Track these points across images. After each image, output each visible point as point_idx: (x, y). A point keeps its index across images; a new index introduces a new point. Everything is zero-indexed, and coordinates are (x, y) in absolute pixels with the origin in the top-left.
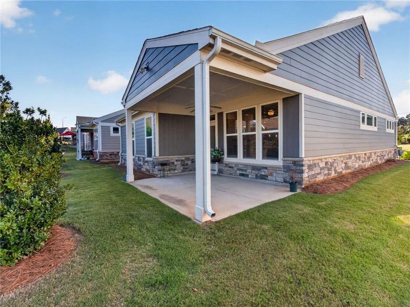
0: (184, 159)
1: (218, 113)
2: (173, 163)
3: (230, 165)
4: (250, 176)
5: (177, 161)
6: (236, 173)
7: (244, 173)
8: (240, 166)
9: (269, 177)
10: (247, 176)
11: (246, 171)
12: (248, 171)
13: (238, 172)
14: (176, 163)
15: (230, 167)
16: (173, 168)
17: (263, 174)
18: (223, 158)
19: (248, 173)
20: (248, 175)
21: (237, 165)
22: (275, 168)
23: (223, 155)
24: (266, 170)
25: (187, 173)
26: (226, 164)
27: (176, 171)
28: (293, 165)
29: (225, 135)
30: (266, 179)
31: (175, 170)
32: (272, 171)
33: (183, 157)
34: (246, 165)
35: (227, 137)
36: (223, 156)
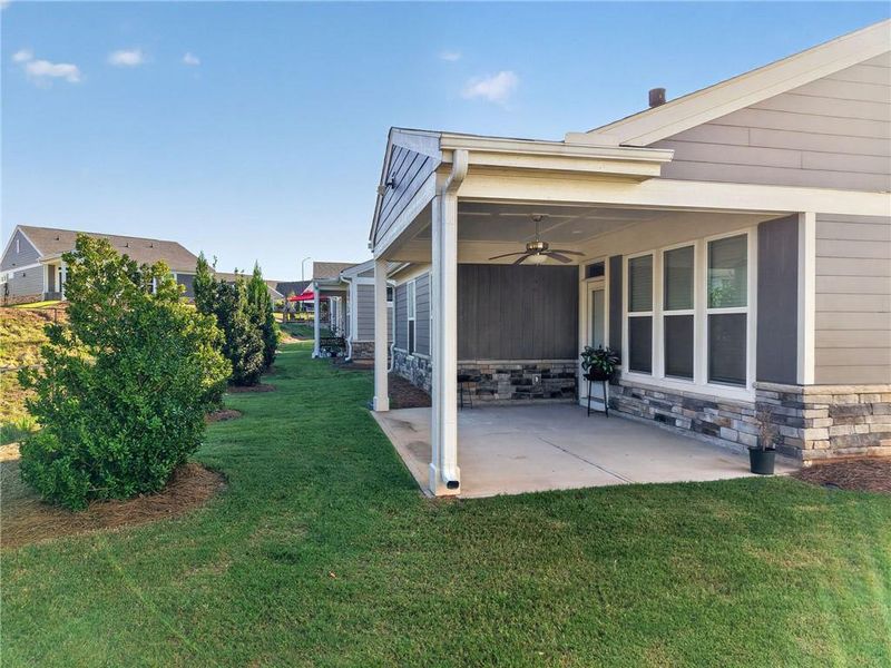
0: (519, 367)
1: (611, 259)
2: (488, 377)
3: (635, 391)
4: (678, 423)
5: (499, 372)
6: (647, 412)
7: (666, 413)
8: (656, 395)
9: (723, 430)
10: (672, 421)
11: (670, 408)
12: (674, 409)
13: (653, 411)
14: (495, 377)
15: (634, 396)
16: (488, 387)
17: (708, 419)
18: (619, 373)
19: (673, 415)
20: (674, 419)
21: (649, 392)
22: (736, 409)
23: (619, 362)
24: (716, 412)
25: (528, 401)
26: (625, 388)
27: (496, 396)
28: (778, 403)
29: (626, 315)
30: (714, 435)
31: (493, 392)
32: (728, 415)
33: (517, 365)
34: (672, 396)
35: (631, 319)
36: (619, 367)
